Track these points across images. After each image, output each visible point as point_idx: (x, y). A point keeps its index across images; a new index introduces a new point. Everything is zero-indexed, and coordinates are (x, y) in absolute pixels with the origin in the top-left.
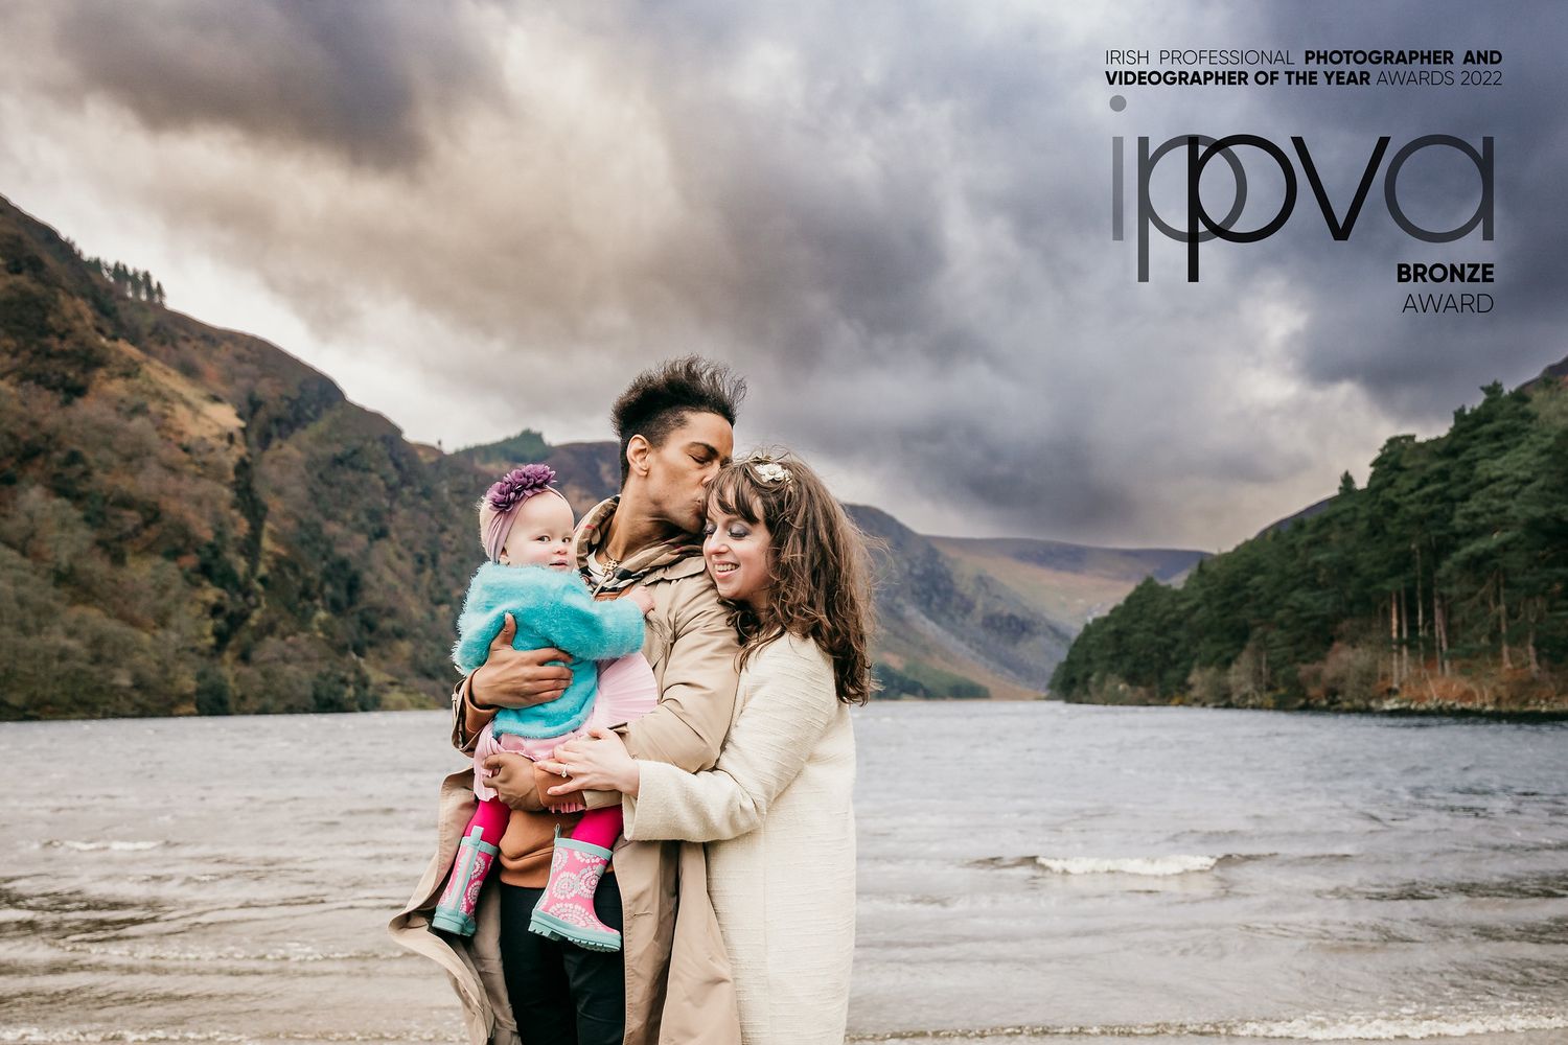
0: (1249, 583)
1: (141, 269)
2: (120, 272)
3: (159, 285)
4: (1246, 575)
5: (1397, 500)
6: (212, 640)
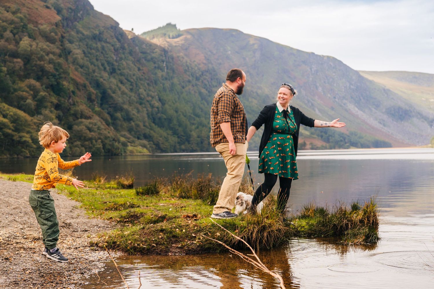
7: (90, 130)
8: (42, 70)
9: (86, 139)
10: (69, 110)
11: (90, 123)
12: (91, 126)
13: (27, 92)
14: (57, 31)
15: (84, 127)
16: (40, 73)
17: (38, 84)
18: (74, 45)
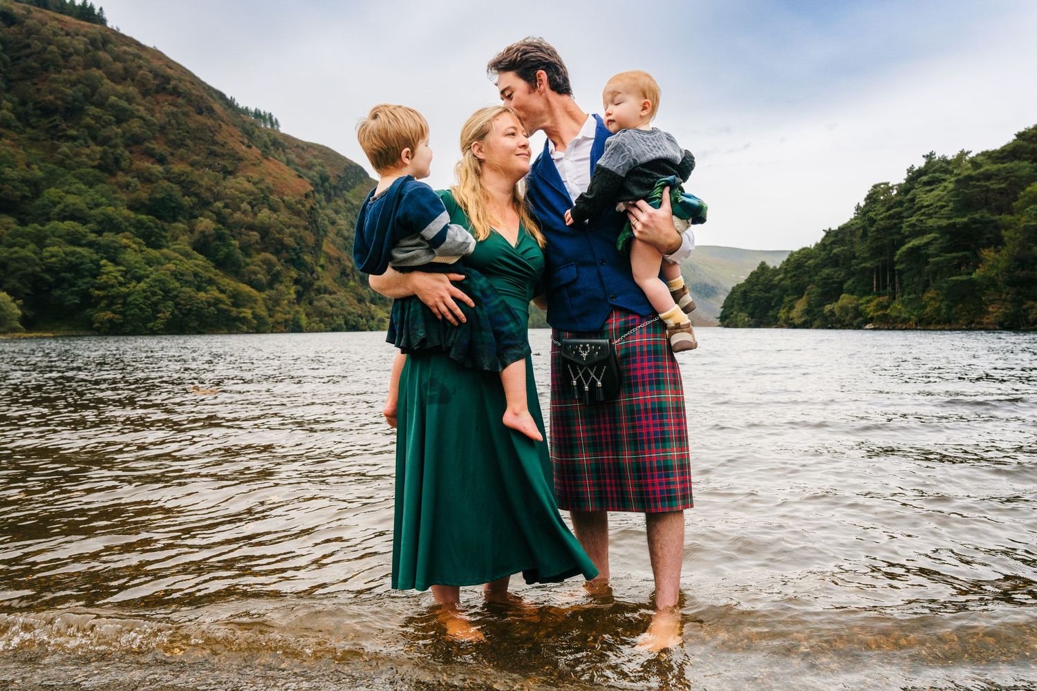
0: (806, 264)
1: (268, 111)
2: (257, 115)
3: (276, 120)
4: (805, 260)
5: (875, 218)
6: (294, 296)
7: (332, 305)
8: (281, 242)
9: (326, 315)
10: (312, 285)
11: (333, 299)
12: (332, 301)
13: (259, 266)
14: (306, 203)
15: (325, 303)
16: (279, 247)
17: (273, 258)
18: (340, 215)
